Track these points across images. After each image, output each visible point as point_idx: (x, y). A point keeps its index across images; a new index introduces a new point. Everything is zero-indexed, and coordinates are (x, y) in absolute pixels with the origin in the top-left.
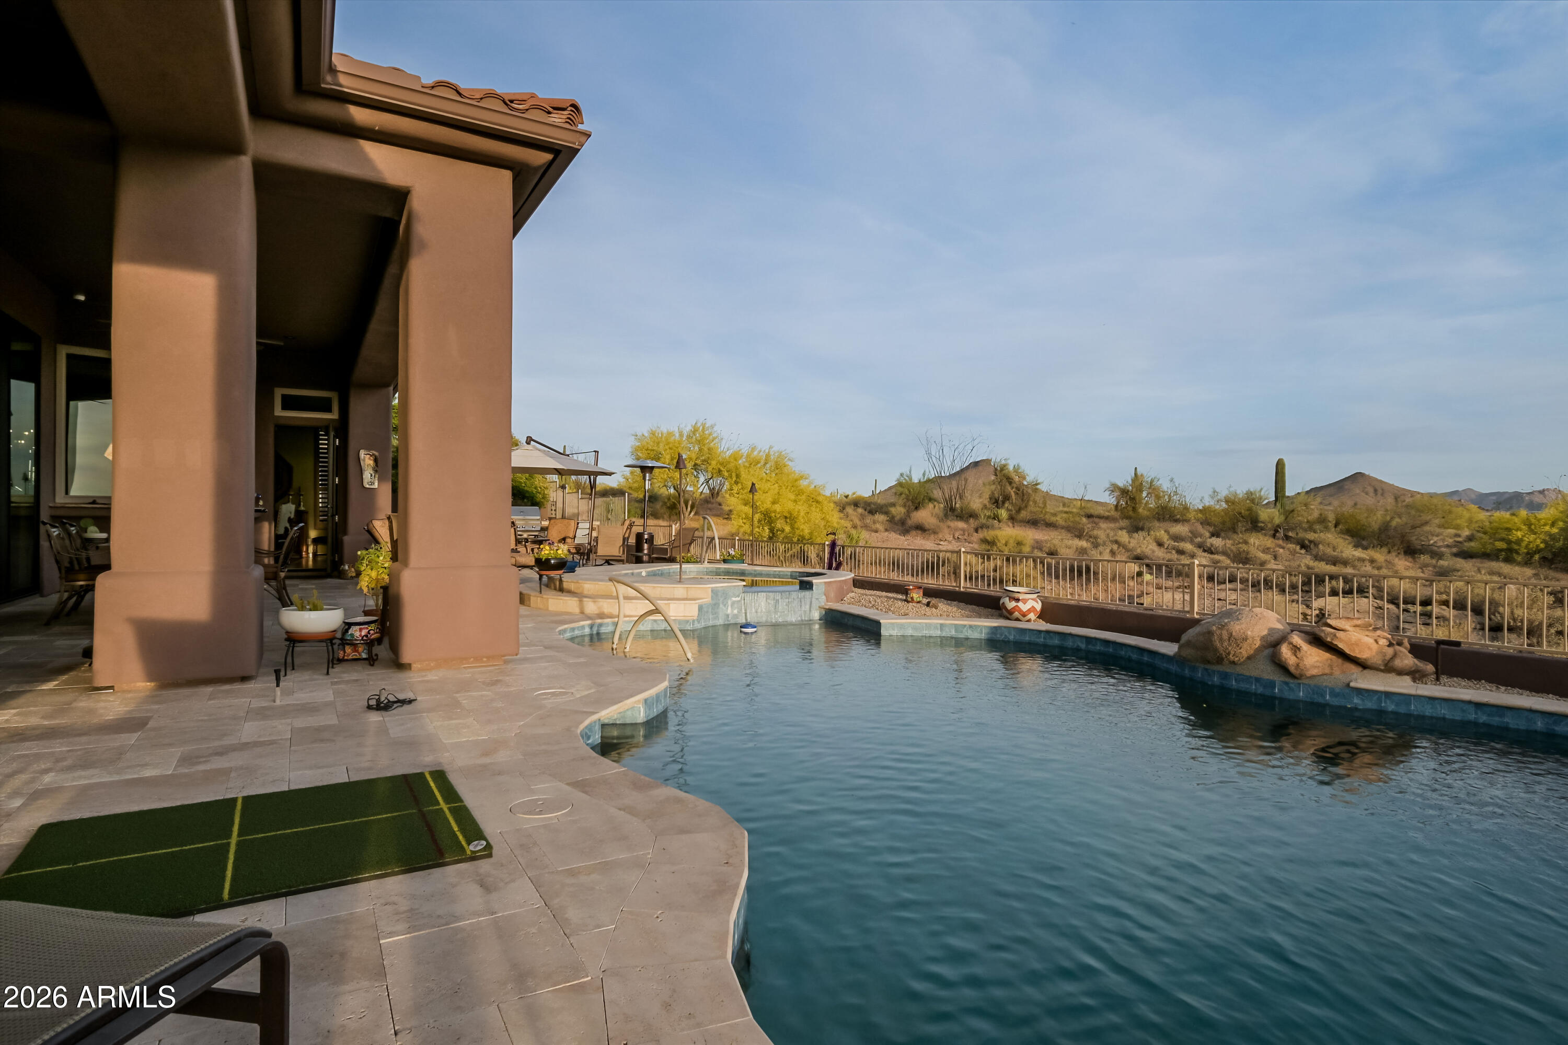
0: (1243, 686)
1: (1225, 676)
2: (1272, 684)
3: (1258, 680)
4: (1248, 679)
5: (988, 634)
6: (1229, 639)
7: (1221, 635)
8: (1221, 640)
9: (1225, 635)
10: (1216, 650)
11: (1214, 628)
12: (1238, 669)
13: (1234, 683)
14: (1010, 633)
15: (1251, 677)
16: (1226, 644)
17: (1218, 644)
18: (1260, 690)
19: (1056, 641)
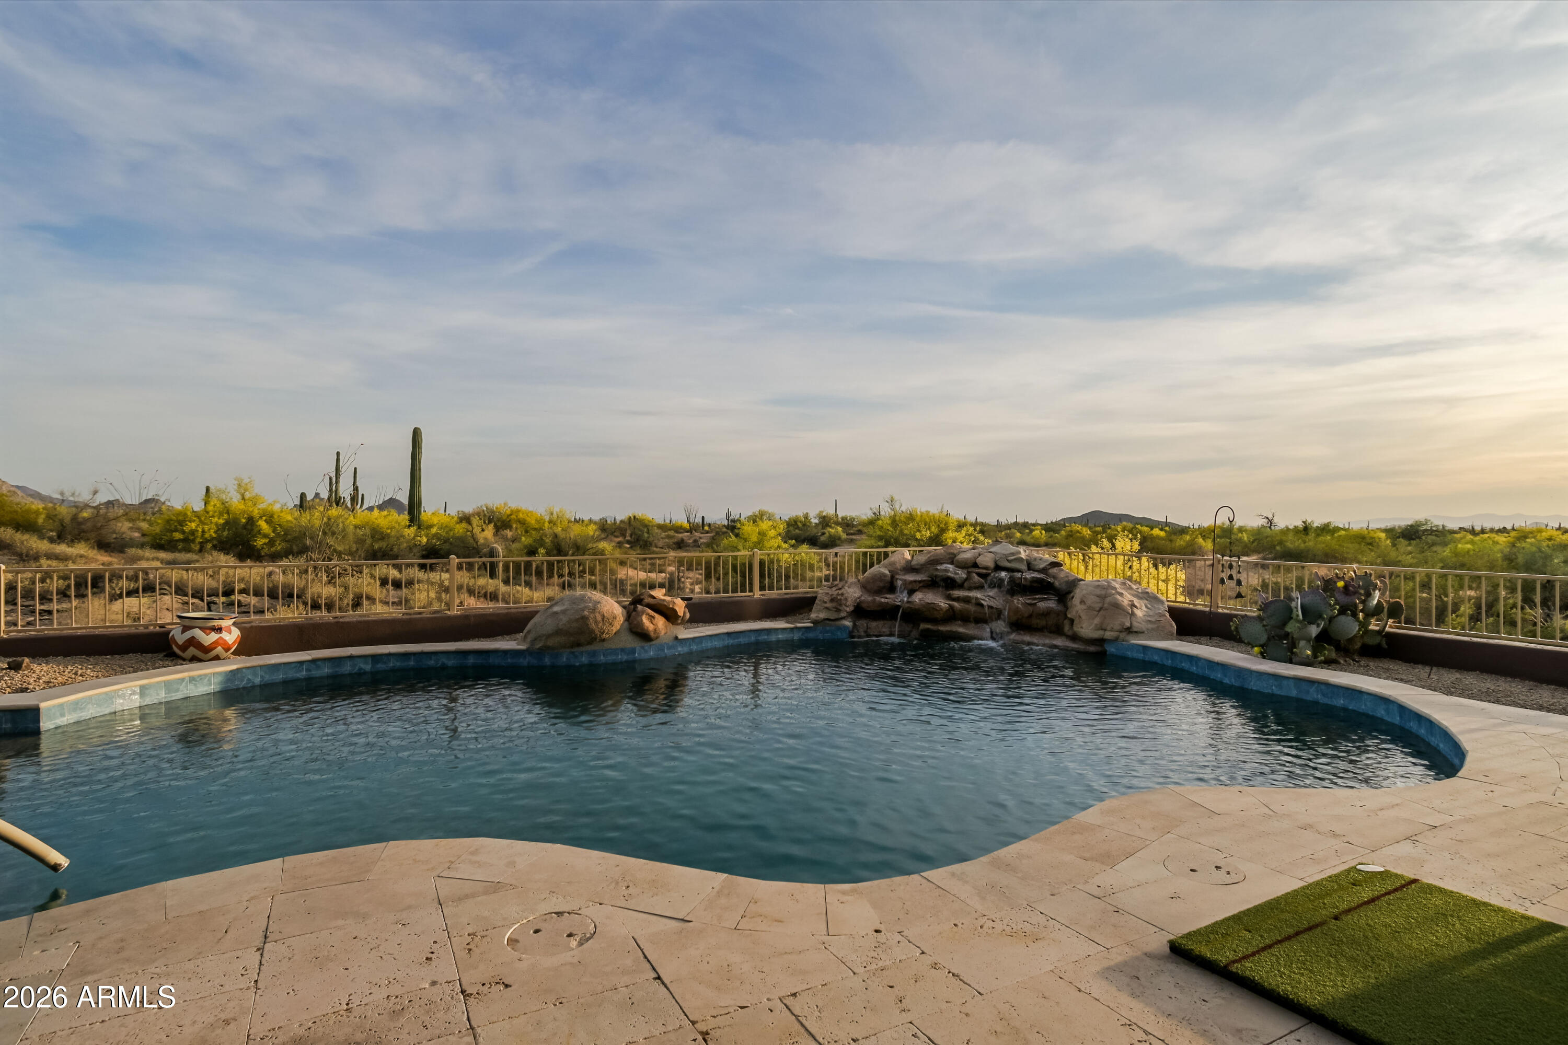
0: (611, 658)
1: (594, 654)
2: (633, 651)
3: (623, 650)
4: (614, 652)
5: (221, 683)
6: (603, 619)
7: (595, 617)
8: (596, 622)
9: (599, 618)
10: (592, 631)
11: (586, 613)
12: (606, 645)
13: (602, 658)
14: (255, 675)
15: (617, 649)
16: (600, 625)
17: (593, 626)
18: (625, 658)
19: (326, 670)
